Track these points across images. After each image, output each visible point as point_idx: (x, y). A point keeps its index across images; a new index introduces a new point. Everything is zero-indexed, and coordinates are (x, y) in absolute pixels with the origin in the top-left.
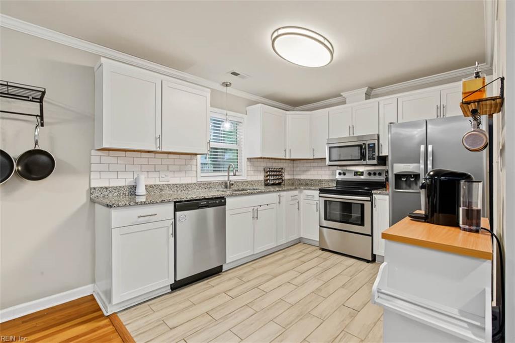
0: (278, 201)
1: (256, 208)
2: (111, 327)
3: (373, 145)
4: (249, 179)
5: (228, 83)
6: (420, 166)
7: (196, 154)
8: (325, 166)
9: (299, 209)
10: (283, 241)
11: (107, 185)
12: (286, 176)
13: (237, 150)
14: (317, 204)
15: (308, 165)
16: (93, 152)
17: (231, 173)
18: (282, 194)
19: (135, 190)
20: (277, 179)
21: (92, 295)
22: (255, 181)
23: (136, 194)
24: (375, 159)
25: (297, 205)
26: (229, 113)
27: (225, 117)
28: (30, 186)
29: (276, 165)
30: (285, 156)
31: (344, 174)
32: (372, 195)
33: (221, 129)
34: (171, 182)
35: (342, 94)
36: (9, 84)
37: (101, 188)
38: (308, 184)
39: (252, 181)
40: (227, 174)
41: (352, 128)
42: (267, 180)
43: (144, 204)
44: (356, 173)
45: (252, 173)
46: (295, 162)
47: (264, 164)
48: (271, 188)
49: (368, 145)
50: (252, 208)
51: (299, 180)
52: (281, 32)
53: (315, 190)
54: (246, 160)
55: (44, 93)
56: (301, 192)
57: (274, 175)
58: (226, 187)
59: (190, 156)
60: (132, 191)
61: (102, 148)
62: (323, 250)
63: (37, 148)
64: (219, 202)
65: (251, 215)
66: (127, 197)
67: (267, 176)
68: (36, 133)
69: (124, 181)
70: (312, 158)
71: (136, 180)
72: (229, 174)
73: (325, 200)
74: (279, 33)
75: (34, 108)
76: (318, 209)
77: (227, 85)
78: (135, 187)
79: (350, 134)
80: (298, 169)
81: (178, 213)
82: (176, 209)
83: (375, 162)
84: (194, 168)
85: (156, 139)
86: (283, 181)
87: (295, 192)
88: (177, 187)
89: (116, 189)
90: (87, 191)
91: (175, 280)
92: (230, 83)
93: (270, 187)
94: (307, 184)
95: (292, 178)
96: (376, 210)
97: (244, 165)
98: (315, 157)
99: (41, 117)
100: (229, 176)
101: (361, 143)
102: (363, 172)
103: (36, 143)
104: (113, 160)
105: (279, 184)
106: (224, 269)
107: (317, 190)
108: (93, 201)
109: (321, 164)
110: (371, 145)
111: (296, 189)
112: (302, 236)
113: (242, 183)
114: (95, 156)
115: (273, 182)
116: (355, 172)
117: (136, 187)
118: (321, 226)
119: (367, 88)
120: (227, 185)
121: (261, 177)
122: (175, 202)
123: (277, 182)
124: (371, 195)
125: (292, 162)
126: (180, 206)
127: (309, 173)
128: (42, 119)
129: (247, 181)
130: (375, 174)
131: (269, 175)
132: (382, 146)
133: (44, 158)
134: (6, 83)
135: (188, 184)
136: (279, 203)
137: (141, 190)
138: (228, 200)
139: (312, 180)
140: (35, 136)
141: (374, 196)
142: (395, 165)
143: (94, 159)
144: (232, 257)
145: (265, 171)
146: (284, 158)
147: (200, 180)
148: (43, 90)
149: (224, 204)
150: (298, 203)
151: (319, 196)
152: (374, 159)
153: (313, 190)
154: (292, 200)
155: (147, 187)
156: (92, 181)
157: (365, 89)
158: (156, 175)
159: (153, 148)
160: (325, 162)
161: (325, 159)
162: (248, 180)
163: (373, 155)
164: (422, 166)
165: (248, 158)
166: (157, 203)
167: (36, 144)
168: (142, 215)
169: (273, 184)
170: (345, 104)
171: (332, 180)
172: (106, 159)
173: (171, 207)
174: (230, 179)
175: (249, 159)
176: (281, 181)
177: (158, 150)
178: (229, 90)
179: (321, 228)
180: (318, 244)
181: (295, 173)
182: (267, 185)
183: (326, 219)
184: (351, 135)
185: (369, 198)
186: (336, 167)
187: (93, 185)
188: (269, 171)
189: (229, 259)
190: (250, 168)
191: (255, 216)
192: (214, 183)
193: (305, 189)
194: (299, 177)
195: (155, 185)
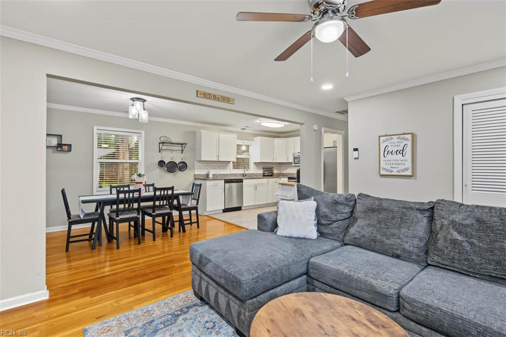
0: (267, 182)
4: (255, 173)
7: (230, 162)
8: (292, 166)
11: (200, 174)
12: (275, 172)
13: (249, 158)
15: (287, 165)
16: (196, 162)
17: (246, 170)
18: (269, 179)
20: (270, 173)
22: (258, 173)
23: (209, 177)
26: (245, 141)
27: (243, 144)
30: (273, 161)
33: (241, 149)
34: (221, 173)
37: (198, 174)
40: (244, 170)
42: (264, 173)
43: (210, 180)
45: (256, 170)
47: (263, 166)
48: (266, 177)
50: (255, 185)
51: (283, 174)
53: (287, 178)
54: (253, 163)
57: (268, 171)
58: (243, 176)
61: (201, 160)
63: (182, 161)
64: (241, 181)
65: (254, 187)
67: (264, 171)
69: (204, 172)
70: (288, 162)
71: (208, 172)
78: (208, 175)
80: (282, 168)
81: (226, 184)
82: (225, 182)
84: (229, 167)
85: (217, 156)
88: (223, 175)
89: (202, 175)
91: (225, 209)
94: (286, 175)
95: (279, 172)
97: (252, 165)
99: (183, 151)
104: (201, 164)
105: (271, 175)
106: (242, 209)
111: (277, 177)
113: (251, 174)
120: (244, 175)
121: (261, 172)
122: (225, 180)
125: (279, 164)
126: (227, 181)
133: (184, 164)
135: (227, 174)
136: (268, 184)
137: (211, 176)
138: (244, 180)
140: (181, 157)
143: (196, 164)
144: (245, 204)
145: (263, 169)
147: (232, 172)
148: (186, 143)
149: (242, 182)
151: (288, 181)
154: (275, 182)
155: (213, 175)
156: (195, 172)
158: (215, 170)
161: (292, 163)
166: (217, 180)
167: (182, 159)
169: (268, 176)
172: (199, 164)
173: (223, 181)
174: (245, 172)
175: (255, 163)
177: (217, 160)
178: (245, 131)
181: (281, 170)
182: (264, 176)
187: (195, 174)
188: (265, 169)
189: (245, 205)
190: (255, 167)
191: (256, 188)
192: (238, 174)
193: (282, 178)
194: (283, 172)
195: (215, 174)
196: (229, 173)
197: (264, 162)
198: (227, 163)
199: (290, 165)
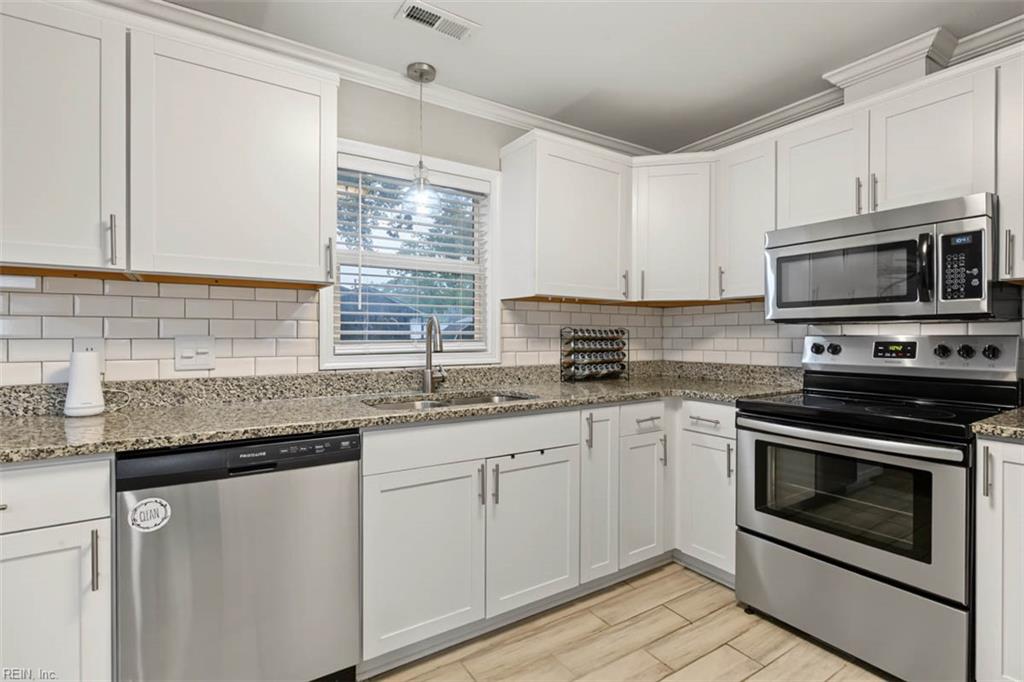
0: (586, 436)
1: (491, 465)
3: (968, 239)
4: (508, 362)
5: (425, 67)
7: (315, 286)
8: (765, 323)
9: (665, 461)
12: (635, 354)
13: (472, 277)
14: (729, 450)
15: (710, 320)
18: (602, 413)
19: (64, 397)
20: (602, 363)
22: (529, 367)
23: (67, 412)
24: (979, 295)
25: (658, 450)
29: (602, 322)
30: (627, 295)
31: (835, 350)
32: (972, 441)
38: (703, 381)
39: (517, 369)
40: (424, 346)
41: (867, 186)
42: (570, 365)
44: (883, 348)
45: (520, 343)
46: (667, 311)
48: (583, 392)
49: (947, 239)
50: (478, 464)
51: (680, 365)
53: (722, 402)
54: (498, 303)
56: (675, 406)
57: (591, 351)
59: (293, 293)
62: (750, 610)
64: (329, 448)
65: (470, 488)
67: (569, 354)
70: (718, 299)
73: (758, 443)
76: (733, 467)
77: (422, 75)
79: (859, 209)
80: (677, 333)
81: (136, 497)
83: (983, 305)
84: (308, 328)
85: (103, 231)
86: (623, 367)
87: (655, 408)
88: (240, 387)
92: (432, 68)
93: (580, 386)
94: (703, 378)
95: (658, 357)
96: (992, 505)
97: (493, 317)
98: (727, 295)
100: (429, 353)
101: (913, 235)
102: (913, 345)
105: (612, 377)
107: (729, 403)
109: (747, 317)
110: (958, 241)
111: (654, 397)
112: (677, 547)
113: (487, 372)
115: (587, 372)
116: (878, 344)
118: (742, 529)
119: (937, 30)
120: (425, 381)
121: (552, 356)
123: (605, 371)
124: (967, 442)
125: (658, 311)
127: (709, 344)
129: (502, 369)
130: (967, 352)
131: (575, 351)
132: (1011, 239)
135: (282, 378)
136: (590, 443)
137: (85, 398)
138: (374, 441)
139: (719, 366)
141: (981, 444)
145: (565, 340)
146: (622, 298)
147: (332, 364)
150: (665, 440)
151: (738, 427)
152: (976, 292)
153: (715, 401)
154: (641, 432)
157: (926, 40)
159: (93, 262)
160: (764, 312)
161: (761, 300)
162: (505, 364)
163: (972, 277)
165: (502, 300)
169: (590, 378)
170: (841, 105)
171: (787, 371)
173: (99, 476)
174: (435, 362)
175: (509, 303)
176: (617, 370)
179: (743, 534)
181: (667, 343)
182: (570, 379)
183: (761, 504)
184: (864, 211)
185: (956, 455)
186: (803, 326)
188: (576, 340)
190: (509, 329)
191: (491, 492)
192: (378, 374)
193: (690, 398)
194: (677, 357)
195: (154, 383)
196: (308, 367)
197: (571, 301)
198: (291, 294)
199: (732, 318)
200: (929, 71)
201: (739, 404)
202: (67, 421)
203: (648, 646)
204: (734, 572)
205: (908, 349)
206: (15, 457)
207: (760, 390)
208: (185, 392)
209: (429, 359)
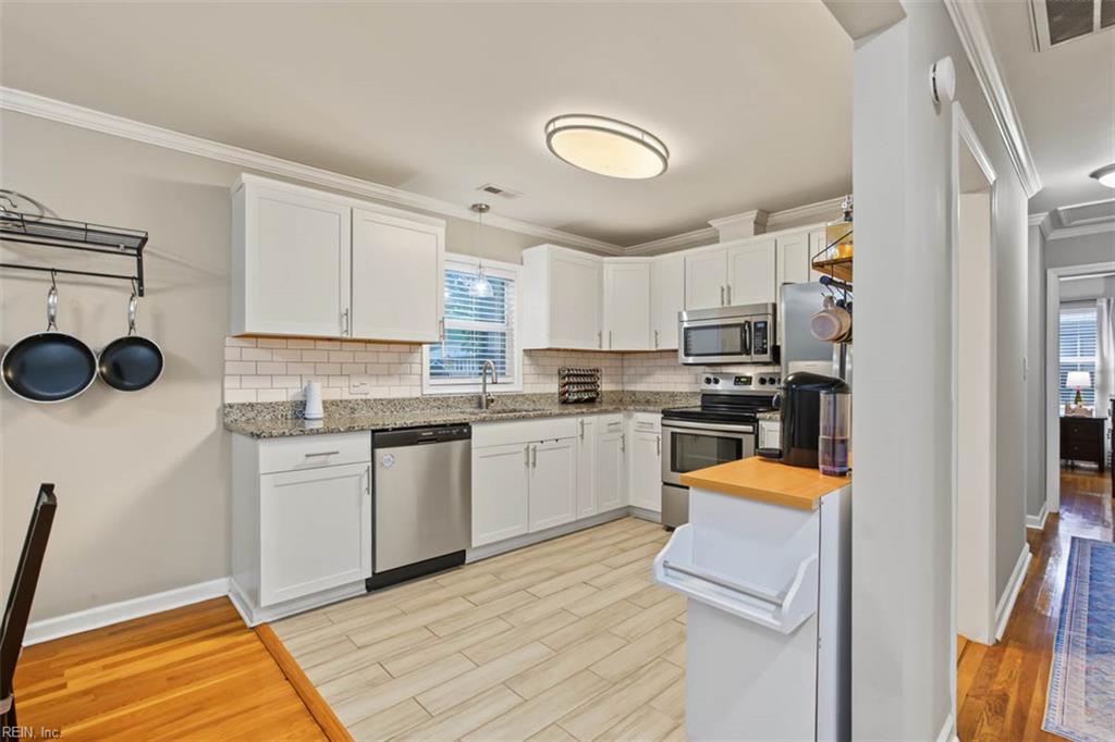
0: (580, 433)
1: (531, 446)
2: (259, 643)
3: (762, 325)
4: (528, 390)
5: (483, 207)
6: (832, 366)
7: (420, 344)
8: (679, 365)
9: (623, 449)
10: (590, 510)
11: (253, 401)
12: (605, 386)
13: (503, 334)
14: (658, 439)
15: (652, 363)
16: (228, 341)
17: (489, 380)
18: (587, 419)
19: (304, 409)
20: (585, 391)
21: (227, 597)
22: (540, 394)
23: (307, 416)
24: (767, 353)
25: (619, 444)
26: (485, 262)
27: (474, 271)
28: (121, 400)
29: (584, 364)
30: (600, 346)
31: (716, 381)
32: (757, 421)
33: (470, 293)
34: (372, 396)
35: (710, 222)
36: (89, 227)
37: (243, 405)
38: (645, 401)
39: (533, 395)
40: (480, 380)
41: (726, 292)
42: (564, 393)
43: (317, 432)
44: (738, 380)
45: (534, 378)
46: (626, 356)
47: (559, 363)
48: (572, 409)
49: (755, 324)
50: (526, 445)
51: (634, 393)
52: (559, 124)
53: (654, 412)
54: (522, 353)
55: (145, 240)
56: (630, 417)
57: (578, 383)
58: (480, 406)
60: (299, 409)
61: (243, 333)
62: (669, 529)
63: (133, 334)
64: (461, 431)
65: (522, 457)
66: (289, 421)
67: (565, 385)
68: (132, 308)
69: (282, 392)
70: (654, 349)
71: (306, 392)
72: (484, 381)
73: (672, 433)
74: (557, 126)
75: (128, 265)
76: (660, 449)
77: (481, 210)
78: (303, 404)
79: (723, 303)
80: (632, 371)
81: (380, 452)
82: (375, 445)
83: (767, 357)
84: (416, 368)
85: (341, 316)
86: (598, 394)
87: (617, 417)
88: (383, 404)
89: (272, 406)
90: (218, 411)
91: (374, 573)
92: (487, 207)
93: (570, 407)
94: (648, 402)
95: (619, 388)
97: (517, 361)
98: (659, 348)
99: (140, 279)
100: (485, 384)
101: (742, 321)
102: (751, 378)
103: (132, 325)
104: (265, 355)
105: (591, 401)
106: (469, 557)
107: (658, 412)
108: (228, 428)
109: (670, 361)
110: (759, 325)
111: (617, 410)
112: (631, 504)
113: (515, 397)
114: (232, 349)
115: (576, 397)
116: (736, 377)
117: (305, 405)
118: (665, 484)
119: (755, 212)
120: (482, 402)
121: (553, 387)
122: (374, 432)
123: (586, 397)
124: (754, 421)
125: (620, 357)
126: (383, 438)
127: (650, 379)
128: (141, 284)
129: (523, 395)
130: (771, 381)
131: (568, 383)
133: (143, 352)
134: (84, 227)
135: (404, 400)
136: (582, 436)
137: (315, 410)
138: (475, 430)
139: (658, 393)
140: (130, 314)
141: (760, 423)
142: (791, 364)
143: (230, 353)
144: (483, 534)
145: (561, 376)
146: (598, 349)
147: (428, 391)
148: (143, 235)
149: (468, 436)
150: (623, 437)
151: (663, 425)
152: (765, 352)
154: (610, 431)
155: (327, 405)
156: (227, 392)
157: (753, 215)
158: (343, 382)
159: (336, 334)
160: (677, 357)
161: (677, 352)
162: (525, 392)
163: (764, 344)
164: (836, 366)
165: (524, 351)
166: (340, 431)
167: (131, 328)
168: (313, 453)
169: (577, 402)
170: (718, 242)
171: (692, 394)
172: (253, 353)
173: (366, 439)
174: (488, 390)
175: (529, 352)
176: (594, 395)
177: (345, 336)
179: (666, 487)
180: (659, 518)
181: (626, 378)
182: (565, 402)
183: (674, 467)
184: (725, 305)
185: (750, 428)
186: (703, 367)
187: (227, 401)
188: (568, 376)
189: (478, 539)
190: (529, 369)
191: (531, 461)
192: (455, 398)
193: (637, 411)
194: (632, 388)
195: (341, 401)
196: (416, 393)
197: (565, 350)
198: (407, 347)
199: (664, 362)
200: (756, 233)
201: (663, 412)
202: (306, 422)
203: (614, 545)
204: (660, 510)
205: (749, 381)
206: (342, 429)
207: (680, 405)
208: (356, 406)
209: (484, 388)
